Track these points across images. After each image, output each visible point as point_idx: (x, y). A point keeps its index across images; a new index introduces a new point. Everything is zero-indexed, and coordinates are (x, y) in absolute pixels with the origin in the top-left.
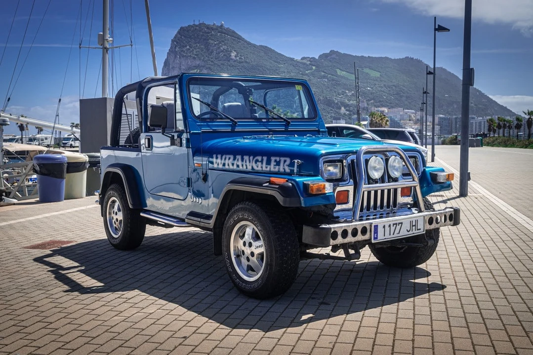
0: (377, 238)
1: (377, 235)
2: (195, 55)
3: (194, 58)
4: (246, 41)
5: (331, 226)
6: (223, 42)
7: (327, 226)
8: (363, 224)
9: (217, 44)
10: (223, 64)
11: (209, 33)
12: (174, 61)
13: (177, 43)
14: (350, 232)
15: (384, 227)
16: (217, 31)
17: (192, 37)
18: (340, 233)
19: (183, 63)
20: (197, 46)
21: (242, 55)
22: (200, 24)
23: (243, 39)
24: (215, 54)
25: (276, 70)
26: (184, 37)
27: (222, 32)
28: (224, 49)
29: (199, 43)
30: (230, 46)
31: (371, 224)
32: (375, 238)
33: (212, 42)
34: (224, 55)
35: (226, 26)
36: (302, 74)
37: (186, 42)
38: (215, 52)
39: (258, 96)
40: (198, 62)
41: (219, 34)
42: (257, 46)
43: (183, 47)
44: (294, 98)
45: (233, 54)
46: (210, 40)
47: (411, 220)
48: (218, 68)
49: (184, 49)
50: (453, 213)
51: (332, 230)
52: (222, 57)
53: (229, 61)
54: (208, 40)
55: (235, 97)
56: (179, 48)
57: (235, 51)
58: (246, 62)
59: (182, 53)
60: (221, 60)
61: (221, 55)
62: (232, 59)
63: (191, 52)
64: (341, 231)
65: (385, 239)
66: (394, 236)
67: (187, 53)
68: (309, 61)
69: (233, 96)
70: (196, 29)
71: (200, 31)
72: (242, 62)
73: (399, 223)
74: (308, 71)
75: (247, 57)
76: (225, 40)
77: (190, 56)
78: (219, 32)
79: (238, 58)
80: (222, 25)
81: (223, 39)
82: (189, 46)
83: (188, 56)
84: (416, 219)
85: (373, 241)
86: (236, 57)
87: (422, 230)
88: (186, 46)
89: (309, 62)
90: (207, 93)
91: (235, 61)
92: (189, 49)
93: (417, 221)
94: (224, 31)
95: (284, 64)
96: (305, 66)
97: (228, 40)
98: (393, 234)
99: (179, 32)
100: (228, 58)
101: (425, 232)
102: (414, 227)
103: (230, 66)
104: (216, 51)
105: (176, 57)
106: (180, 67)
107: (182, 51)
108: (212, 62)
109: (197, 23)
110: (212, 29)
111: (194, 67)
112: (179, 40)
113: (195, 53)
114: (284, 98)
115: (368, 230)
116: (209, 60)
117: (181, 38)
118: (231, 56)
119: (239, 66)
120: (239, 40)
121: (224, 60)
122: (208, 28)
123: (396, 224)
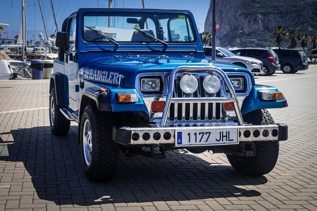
0: (181, 143)
1: (181, 141)
5: (133, 129)
7: (128, 129)
8: (166, 130)
14: (152, 135)
15: (189, 134)
18: (141, 135)
31: (175, 131)
32: (178, 143)
47: (221, 131)
50: (277, 129)
51: (133, 133)
64: (143, 134)
65: (191, 145)
66: (200, 143)
73: (206, 133)
84: (228, 131)
85: (177, 145)
87: (235, 141)
93: (228, 133)
98: (200, 142)
101: (238, 143)
102: (225, 138)
115: (172, 136)
123: (203, 133)
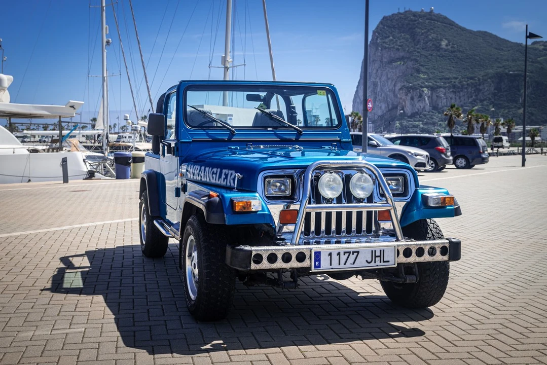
2: (399, 46)
3: (398, 49)
4: (460, 28)
6: (432, 29)
9: (425, 32)
10: (432, 55)
11: (415, 21)
12: (375, 54)
13: (379, 34)
16: (425, 18)
17: (396, 26)
19: (385, 56)
20: (401, 36)
21: (455, 43)
22: (406, 12)
23: (457, 25)
24: (421, 44)
25: (498, 58)
26: (387, 26)
27: (431, 19)
28: (433, 38)
29: (403, 32)
30: (440, 34)
33: (419, 30)
34: (433, 45)
35: (436, 12)
36: (532, 62)
37: (389, 32)
38: (422, 41)
39: (473, 89)
40: (402, 54)
41: (427, 21)
42: (474, 32)
43: (386, 38)
44: (519, 91)
45: (444, 43)
46: (417, 29)
48: (426, 59)
49: (387, 40)
52: (431, 47)
53: (438, 51)
54: (414, 28)
55: (444, 91)
56: (381, 39)
57: (446, 39)
58: (460, 51)
59: (385, 45)
60: (429, 50)
61: (430, 44)
62: (442, 49)
63: (394, 43)
67: (389, 45)
68: (543, 45)
69: (442, 89)
70: (400, 18)
71: (405, 19)
72: (454, 52)
74: (541, 58)
75: (461, 46)
76: (435, 28)
77: (394, 47)
78: (427, 19)
79: (449, 47)
80: (432, 11)
81: (432, 27)
82: (393, 37)
83: (392, 47)
86: (447, 45)
88: (389, 37)
89: (543, 47)
90: (411, 87)
91: (445, 51)
92: (392, 40)
94: (434, 18)
95: (509, 51)
96: (536, 52)
97: (438, 28)
99: (381, 23)
100: (438, 48)
103: (439, 56)
104: (424, 40)
105: (377, 49)
106: (382, 59)
107: (384, 42)
108: (418, 52)
109: (402, 11)
110: (420, 16)
111: (397, 59)
112: (381, 30)
113: (399, 44)
114: (506, 91)
116: (415, 51)
117: (384, 28)
118: (441, 45)
119: (450, 56)
120: (451, 27)
121: (433, 50)
122: (414, 16)
